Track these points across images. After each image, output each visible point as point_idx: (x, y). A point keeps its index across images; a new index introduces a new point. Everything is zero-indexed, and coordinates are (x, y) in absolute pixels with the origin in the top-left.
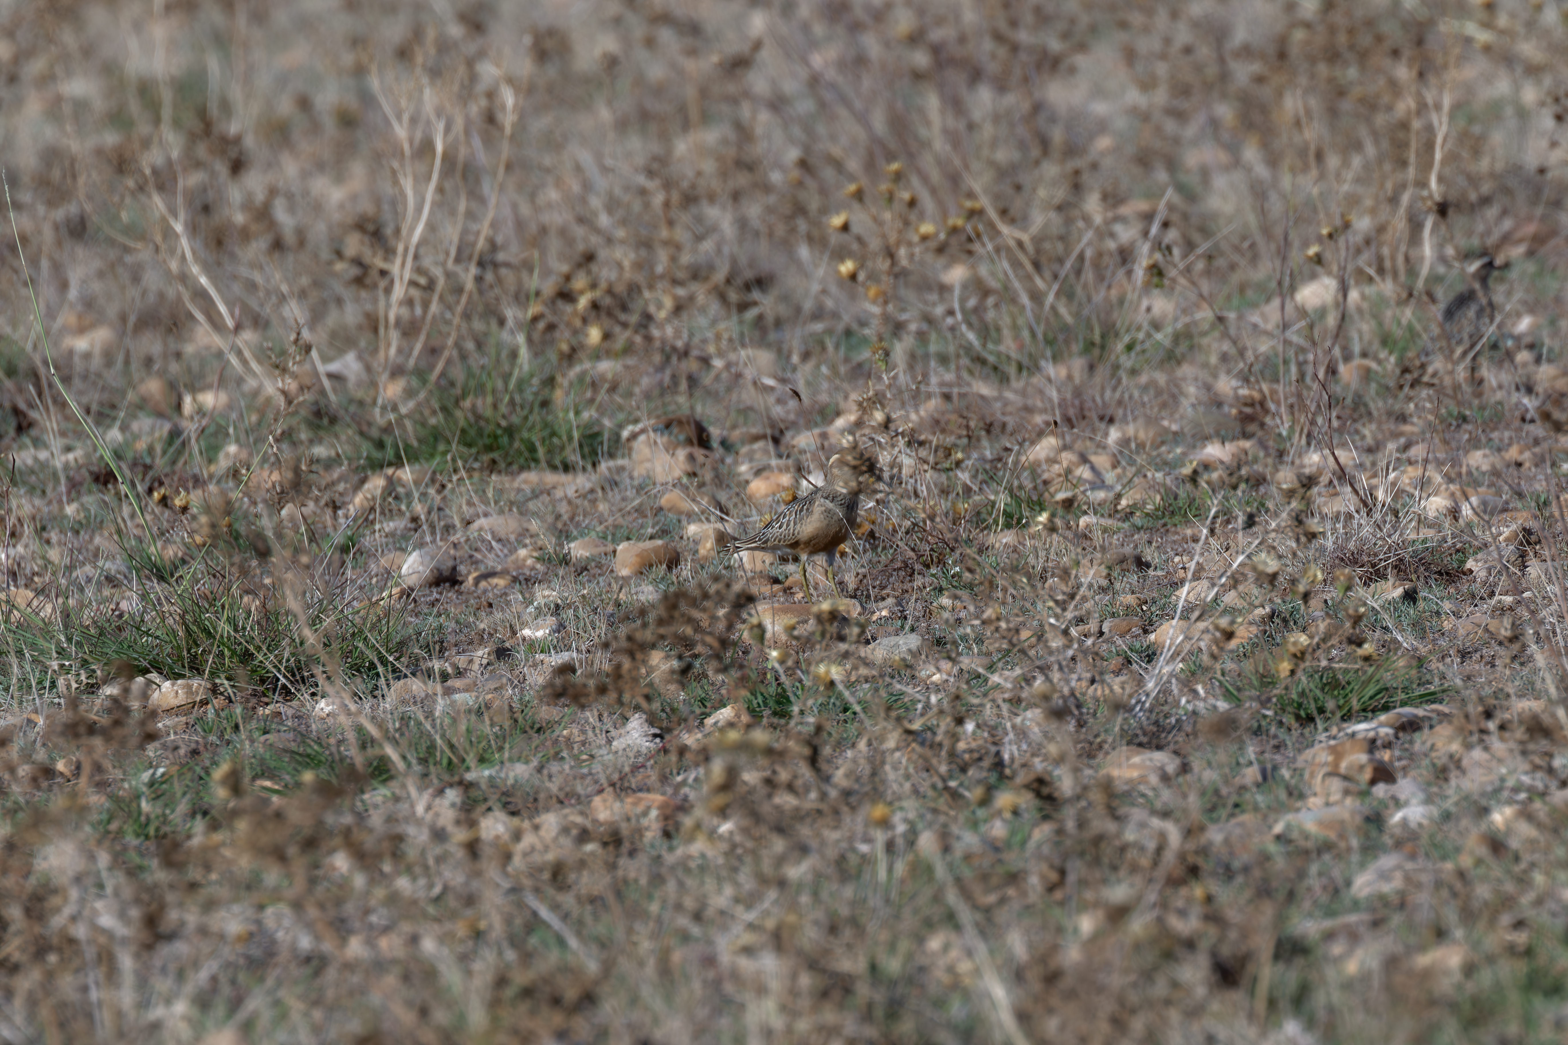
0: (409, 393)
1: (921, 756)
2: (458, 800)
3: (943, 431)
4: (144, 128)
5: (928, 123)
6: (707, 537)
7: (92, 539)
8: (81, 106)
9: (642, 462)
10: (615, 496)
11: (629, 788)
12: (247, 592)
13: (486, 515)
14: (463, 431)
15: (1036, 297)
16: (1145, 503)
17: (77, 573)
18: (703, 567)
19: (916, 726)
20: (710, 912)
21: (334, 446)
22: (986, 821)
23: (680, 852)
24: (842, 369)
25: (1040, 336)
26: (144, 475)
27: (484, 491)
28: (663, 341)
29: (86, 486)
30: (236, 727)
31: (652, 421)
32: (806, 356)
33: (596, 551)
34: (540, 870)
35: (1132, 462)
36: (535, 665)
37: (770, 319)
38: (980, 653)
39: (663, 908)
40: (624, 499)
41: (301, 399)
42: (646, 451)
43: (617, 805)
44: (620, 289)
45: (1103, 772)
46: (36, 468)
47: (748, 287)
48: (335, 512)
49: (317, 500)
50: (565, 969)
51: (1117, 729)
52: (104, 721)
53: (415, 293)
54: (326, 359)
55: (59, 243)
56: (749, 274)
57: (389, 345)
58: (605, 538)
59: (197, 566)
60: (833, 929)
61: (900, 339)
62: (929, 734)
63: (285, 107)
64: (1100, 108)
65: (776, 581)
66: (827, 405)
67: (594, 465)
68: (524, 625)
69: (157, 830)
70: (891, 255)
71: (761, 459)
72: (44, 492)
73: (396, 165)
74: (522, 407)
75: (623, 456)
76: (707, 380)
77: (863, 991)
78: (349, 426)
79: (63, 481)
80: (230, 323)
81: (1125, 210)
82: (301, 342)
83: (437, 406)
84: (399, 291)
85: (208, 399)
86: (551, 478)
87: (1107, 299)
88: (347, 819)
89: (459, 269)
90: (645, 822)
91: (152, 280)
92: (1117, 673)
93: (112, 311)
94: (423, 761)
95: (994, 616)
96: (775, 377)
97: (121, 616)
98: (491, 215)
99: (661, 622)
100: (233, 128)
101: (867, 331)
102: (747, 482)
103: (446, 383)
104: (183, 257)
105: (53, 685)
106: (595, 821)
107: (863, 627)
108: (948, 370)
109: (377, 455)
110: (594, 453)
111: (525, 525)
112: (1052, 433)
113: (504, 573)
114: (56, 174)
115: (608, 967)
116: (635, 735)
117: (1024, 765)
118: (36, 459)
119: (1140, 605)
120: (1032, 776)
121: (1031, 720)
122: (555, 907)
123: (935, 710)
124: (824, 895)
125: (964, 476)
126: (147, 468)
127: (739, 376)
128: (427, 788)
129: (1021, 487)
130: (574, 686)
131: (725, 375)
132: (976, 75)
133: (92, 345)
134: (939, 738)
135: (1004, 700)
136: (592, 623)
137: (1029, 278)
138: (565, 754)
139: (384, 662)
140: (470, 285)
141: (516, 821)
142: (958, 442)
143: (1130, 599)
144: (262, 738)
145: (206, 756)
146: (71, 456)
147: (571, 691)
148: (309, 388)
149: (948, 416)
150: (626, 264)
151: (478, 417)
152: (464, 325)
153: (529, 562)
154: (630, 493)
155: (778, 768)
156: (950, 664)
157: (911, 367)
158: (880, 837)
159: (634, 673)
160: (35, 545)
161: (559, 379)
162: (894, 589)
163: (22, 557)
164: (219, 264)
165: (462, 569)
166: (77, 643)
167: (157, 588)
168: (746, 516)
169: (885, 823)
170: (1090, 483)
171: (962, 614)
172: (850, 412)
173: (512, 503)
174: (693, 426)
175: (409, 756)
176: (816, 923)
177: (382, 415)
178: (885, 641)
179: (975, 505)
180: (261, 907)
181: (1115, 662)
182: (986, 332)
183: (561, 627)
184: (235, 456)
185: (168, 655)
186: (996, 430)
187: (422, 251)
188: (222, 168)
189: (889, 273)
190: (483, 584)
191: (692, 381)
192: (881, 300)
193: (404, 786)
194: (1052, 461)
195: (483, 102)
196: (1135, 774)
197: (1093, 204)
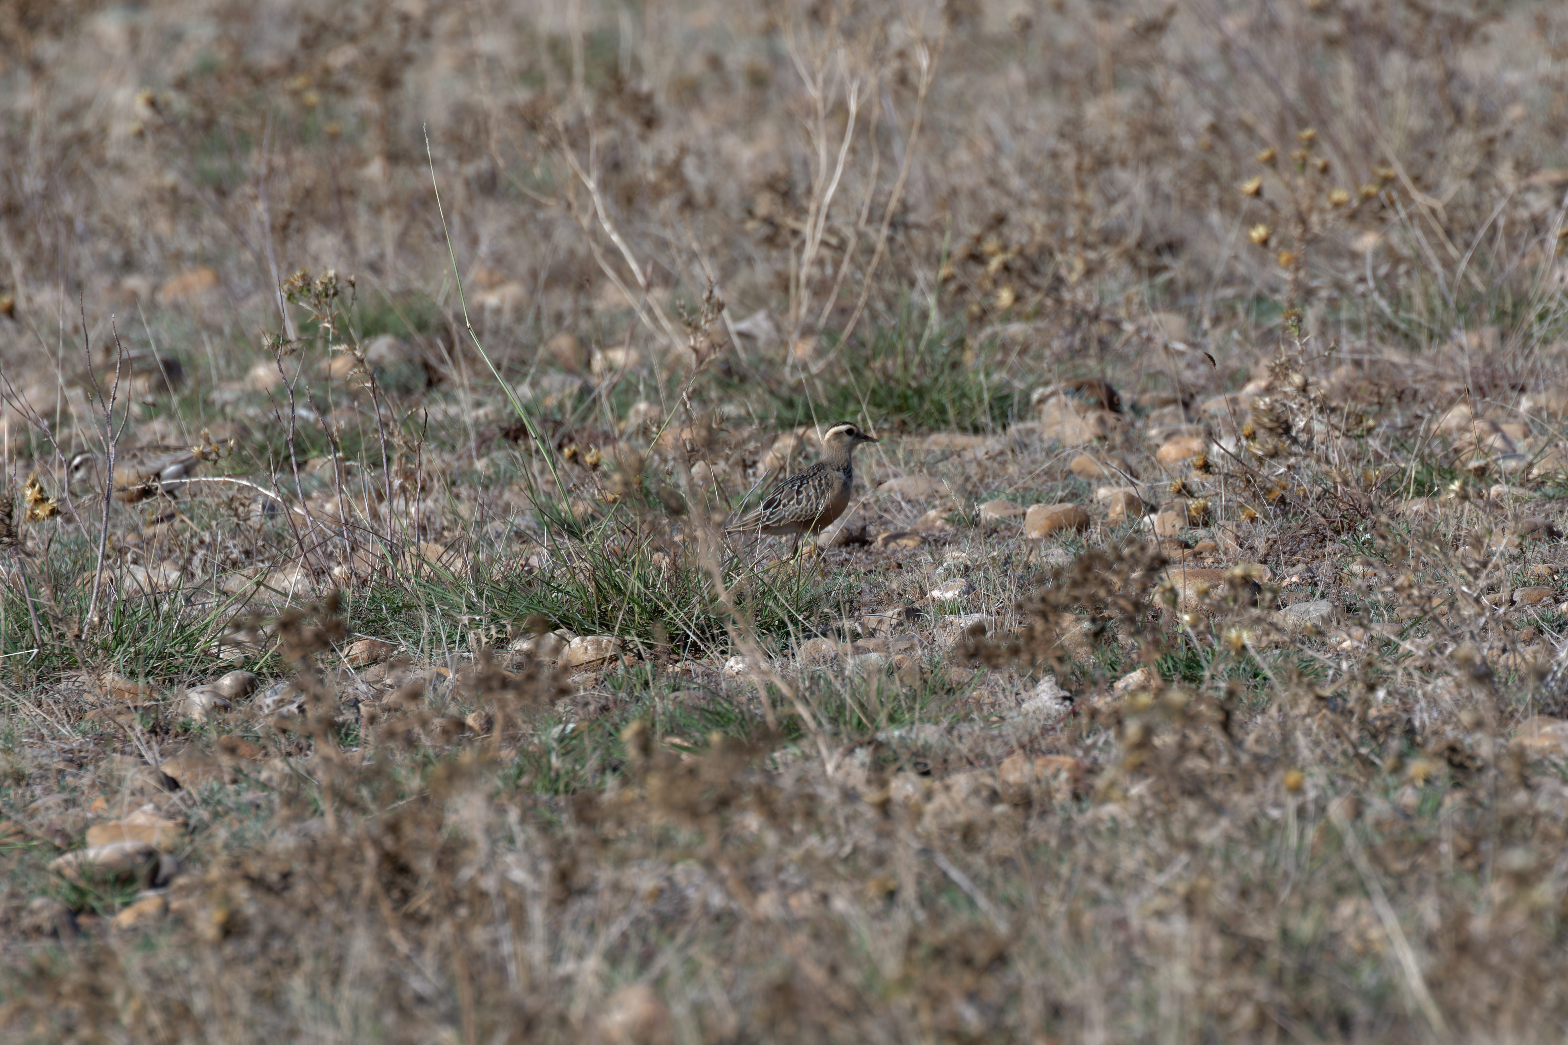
0: (819, 353)
1: (1332, 723)
2: (868, 760)
3: (1355, 398)
4: (555, 85)
5: (1339, 89)
6: (1117, 501)
7: (501, 494)
8: (493, 63)
9: (1051, 425)
10: (1025, 458)
11: (1040, 750)
12: (658, 550)
13: (896, 476)
14: (874, 392)
15: (1449, 264)
16: (1556, 473)
17: (488, 528)
18: (1112, 531)
19: (1328, 692)
20: (1119, 875)
21: (746, 406)
22: (1396, 788)
23: (1090, 814)
24: (1253, 334)
25: (1452, 305)
26: (555, 431)
27: (894, 452)
28: (1074, 304)
29: (495, 442)
30: (646, 684)
31: (1063, 384)
32: (1217, 321)
33: (1005, 513)
34: (951, 830)
35: (1543, 431)
36: (944, 627)
37: (1180, 284)
38: (1391, 620)
39: (1073, 871)
40: (1033, 462)
41: (713, 357)
42: (1056, 414)
43: (1027, 767)
44: (1031, 251)
45: (1513, 742)
46: (446, 423)
47: (1158, 251)
48: (745, 471)
49: (727, 459)
50: (977, 930)
51: (1529, 697)
52: (516, 676)
53: (826, 253)
54: (736, 318)
55: (470, 199)
56: (1160, 239)
57: (799, 304)
58: (1014, 500)
59: (607, 523)
60: (1244, 894)
61: (1311, 305)
62: (1339, 701)
63: (696, 66)
64: (1513, 77)
65: (1187, 546)
66: (1238, 371)
67: (1004, 427)
68: (934, 586)
69: (567, 785)
70: (1302, 220)
71: (1170, 424)
72: (453, 447)
73: (810, 125)
74: (933, 369)
75: (1033, 418)
76: (1117, 344)
77: (1274, 955)
78: (759, 384)
79: (473, 435)
80: (641, 280)
81: (1537, 179)
82: (713, 301)
83: (847, 367)
84: (810, 251)
85: (619, 356)
86: (960, 440)
87: (1519, 268)
88: (756, 779)
89: (870, 231)
90: (1055, 784)
91: (563, 237)
92: (1528, 642)
93: (523, 267)
94: (834, 720)
95: (1406, 584)
96: (1185, 342)
97: (530, 572)
98: (903, 174)
99: (1075, 584)
100: (645, 86)
101: (1278, 297)
102: (1158, 446)
103: (857, 343)
104: (595, 215)
105: (463, 638)
106: (1005, 783)
107: (1275, 592)
108: (1359, 338)
109: (787, 414)
110: (1004, 415)
111: (935, 486)
112: (1464, 401)
113: (914, 533)
114: (468, 130)
115: (1018, 929)
116: (1045, 697)
117: (1435, 733)
118: (445, 413)
119: (1551, 575)
120: (1443, 744)
121: (1442, 688)
122: (965, 868)
123: (1346, 677)
124: (1235, 859)
125: (1374, 444)
126: (558, 424)
127: (1149, 339)
128: (837, 746)
129: (1431, 455)
130: (986, 647)
131: (1135, 340)
132: (1389, 42)
133: (503, 301)
134: (1350, 704)
135: (1416, 668)
136: (1002, 584)
137: (1442, 246)
138: (975, 715)
139: (795, 622)
140: (881, 246)
141: (927, 781)
142: (1369, 409)
143: (1541, 569)
144: (672, 696)
145: (616, 714)
146: (481, 412)
147: (983, 652)
148: (720, 346)
149: (1359, 383)
150: (1038, 227)
151: (888, 377)
152: (875, 285)
153: (939, 523)
154: (1040, 456)
155: (1189, 732)
156: (1361, 631)
157: (1322, 333)
158: (1292, 803)
159: (1047, 635)
160: (444, 500)
161: (970, 341)
162: (1304, 555)
163: (432, 512)
164: (629, 221)
165: (872, 529)
166: (488, 597)
167: (568, 544)
168: (1156, 480)
169: (1297, 790)
170: (1503, 452)
171: (1373, 581)
172: (1261, 377)
173: (922, 464)
174: (1104, 389)
175: (819, 715)
176: (1227, 887)
177: (792, 374)
178: (1296, 607)
179: (1386, 473)
180: (672, 864)
181: (1526, 631)
182: (1397, 299)
183: (970, 588)
184: (646, 414)
185: (578, 611)
186: (1407, 398)
187: (834, 212)
188: (633, 127)
189: (1302, 239)
190: (892, 545)
191: (1103, 344)
192: (1292, 267)
193: (814, 744)
194: (1463, 429)
195: (895, 65)
196: (1546, 743)
197: (1505, 173)
